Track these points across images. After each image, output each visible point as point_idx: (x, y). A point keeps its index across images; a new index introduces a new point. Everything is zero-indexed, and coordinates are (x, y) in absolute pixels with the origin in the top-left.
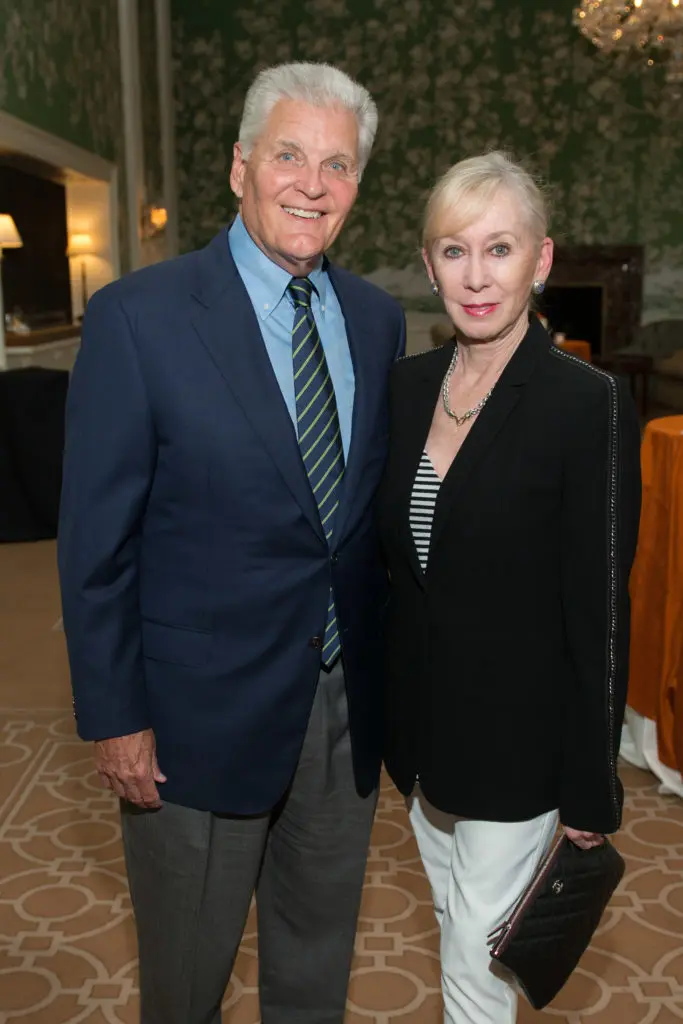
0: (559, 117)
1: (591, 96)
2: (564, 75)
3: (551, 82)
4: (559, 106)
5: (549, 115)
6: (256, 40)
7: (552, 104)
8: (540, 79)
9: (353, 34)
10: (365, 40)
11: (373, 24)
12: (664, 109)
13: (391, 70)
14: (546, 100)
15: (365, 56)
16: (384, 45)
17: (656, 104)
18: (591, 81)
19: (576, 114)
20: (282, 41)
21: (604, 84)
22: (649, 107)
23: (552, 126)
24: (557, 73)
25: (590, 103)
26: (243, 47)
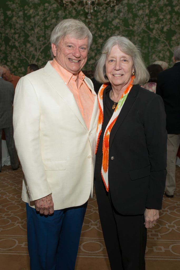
0: (103, 32)
1: (113, 25)
2: (105, 18)
3: (100, 21)
4: (103, 28)
5: (100, 31)
6: (13, 11)
7: (101, 27)
8: (97, 19)
9: (41, 8)
10: (45, 9)
11: (47, 5)
12: (136, 28)
13: (52, 18)
14: (99, 26)
15: (44, 14)
16: (50, 11)
17: (133, 27)
18: (113, 20)
19: (108, 30)
20: (20, 11)
21: (117, 21)
22: (131, 27)
23: (101, 34)
24: (103, 17)
25: (112, 27)
26: (9, 13)
